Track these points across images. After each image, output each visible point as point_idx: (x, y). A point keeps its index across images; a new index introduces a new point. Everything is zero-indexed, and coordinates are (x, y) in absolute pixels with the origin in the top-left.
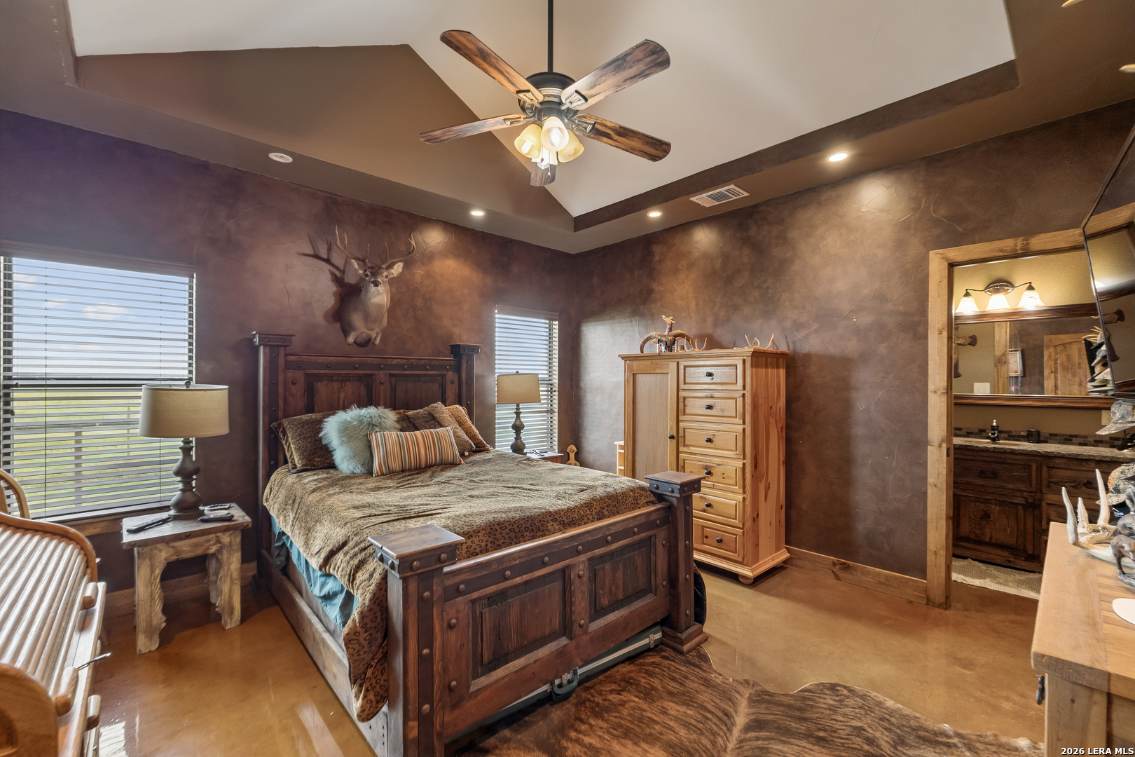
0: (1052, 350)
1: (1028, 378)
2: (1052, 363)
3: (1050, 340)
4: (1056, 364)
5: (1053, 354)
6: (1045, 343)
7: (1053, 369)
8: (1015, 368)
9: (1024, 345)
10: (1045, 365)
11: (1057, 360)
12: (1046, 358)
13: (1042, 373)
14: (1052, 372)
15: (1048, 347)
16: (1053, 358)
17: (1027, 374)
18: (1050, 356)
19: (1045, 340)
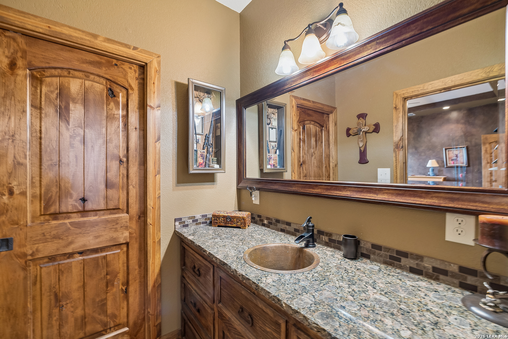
0: (487, 146)
1: (471, 168)
2: (488, 156)
3: (486, 139)
4: (491, 156)
5: (488, 149)
6: (482, 141)
7: (489, 161)
8: (462, 161)
9: (468, 143)
10: (483, 157)
11: (491, 153)
12: (483, 152)
13: (481, 163)
14: (488, 163)
15: (485, 144)
16: (488, 152)
17: (471, 164)
18: (486, 151)
19: (482, 138)
